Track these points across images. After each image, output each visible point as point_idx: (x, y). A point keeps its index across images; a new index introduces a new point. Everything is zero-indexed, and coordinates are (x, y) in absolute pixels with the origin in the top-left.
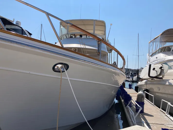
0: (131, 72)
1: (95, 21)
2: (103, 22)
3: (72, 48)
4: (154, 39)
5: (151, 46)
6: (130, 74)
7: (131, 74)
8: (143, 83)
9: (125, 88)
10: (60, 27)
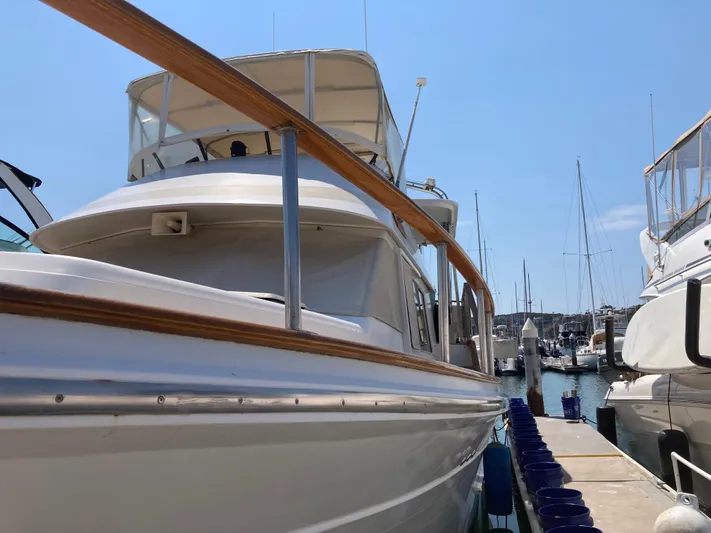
0: (561, 329)
1: (313, 56)
2: (361, 62)
3: (157, 217)
4: (676, 148)
5: (660, 188)
6: (560, 336)
7: (565, 334)
8: (642, 391)
9: (546, 416)
10: (134, 114)
